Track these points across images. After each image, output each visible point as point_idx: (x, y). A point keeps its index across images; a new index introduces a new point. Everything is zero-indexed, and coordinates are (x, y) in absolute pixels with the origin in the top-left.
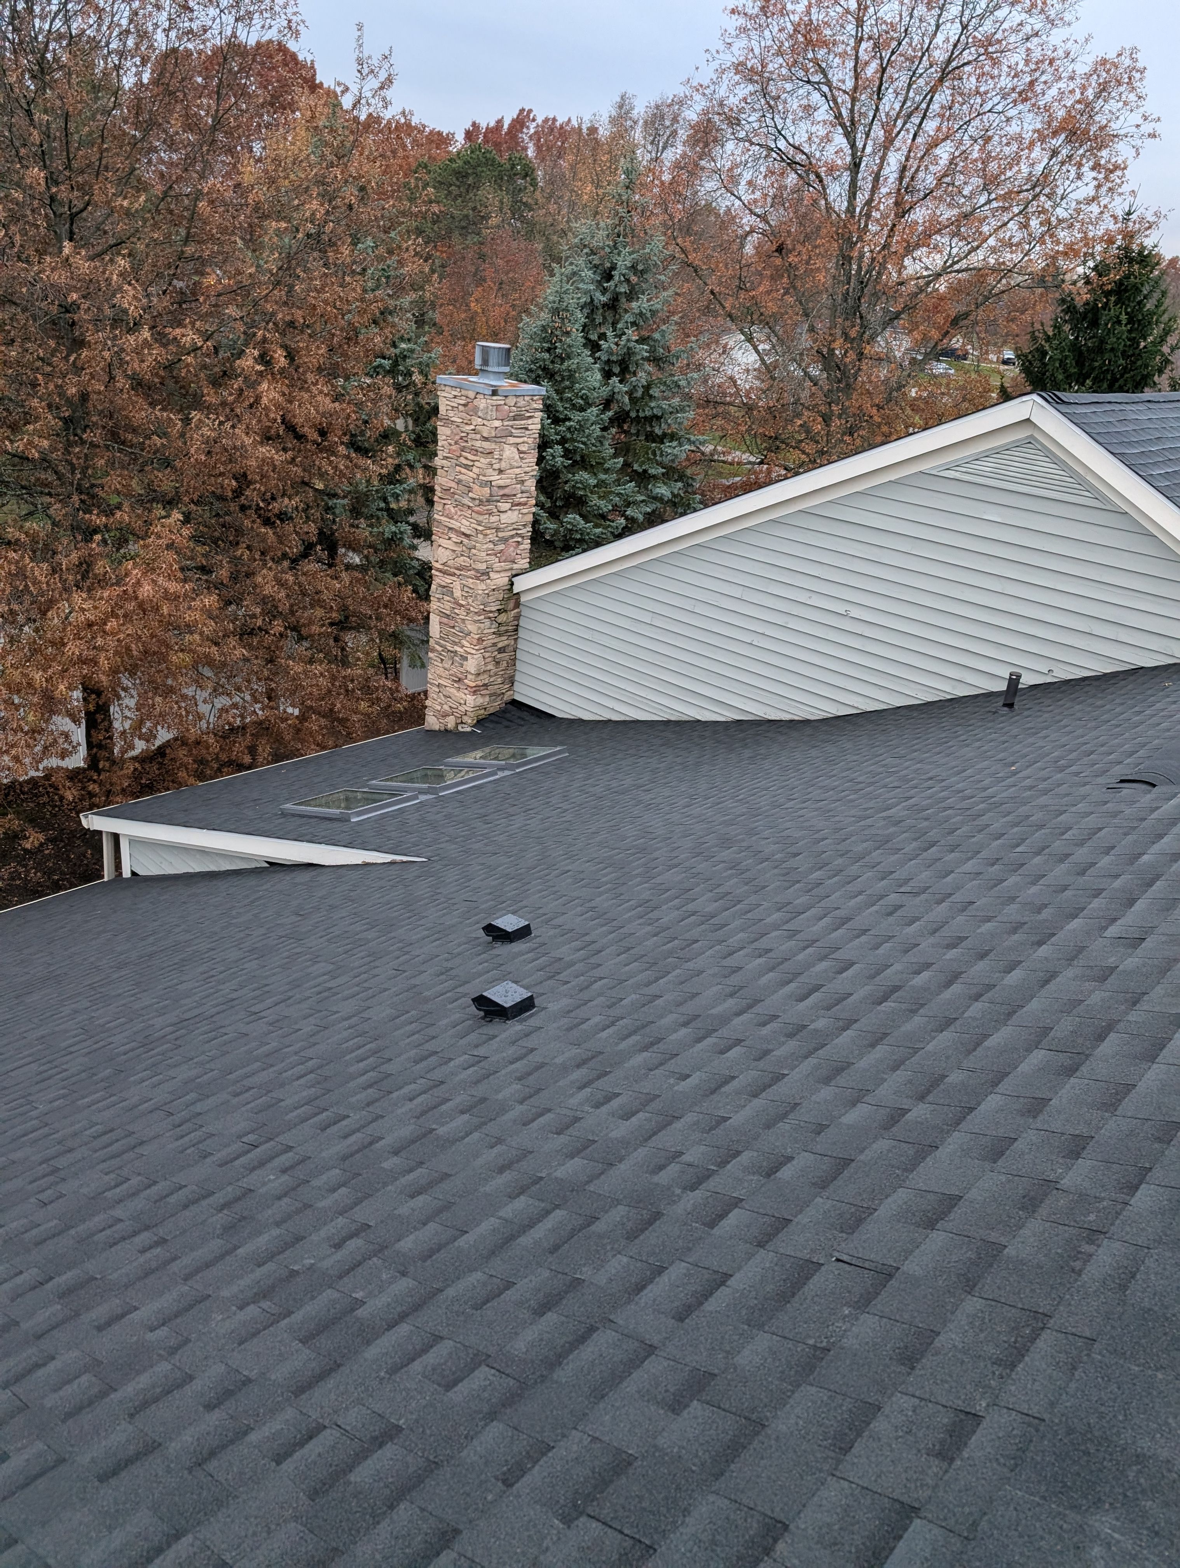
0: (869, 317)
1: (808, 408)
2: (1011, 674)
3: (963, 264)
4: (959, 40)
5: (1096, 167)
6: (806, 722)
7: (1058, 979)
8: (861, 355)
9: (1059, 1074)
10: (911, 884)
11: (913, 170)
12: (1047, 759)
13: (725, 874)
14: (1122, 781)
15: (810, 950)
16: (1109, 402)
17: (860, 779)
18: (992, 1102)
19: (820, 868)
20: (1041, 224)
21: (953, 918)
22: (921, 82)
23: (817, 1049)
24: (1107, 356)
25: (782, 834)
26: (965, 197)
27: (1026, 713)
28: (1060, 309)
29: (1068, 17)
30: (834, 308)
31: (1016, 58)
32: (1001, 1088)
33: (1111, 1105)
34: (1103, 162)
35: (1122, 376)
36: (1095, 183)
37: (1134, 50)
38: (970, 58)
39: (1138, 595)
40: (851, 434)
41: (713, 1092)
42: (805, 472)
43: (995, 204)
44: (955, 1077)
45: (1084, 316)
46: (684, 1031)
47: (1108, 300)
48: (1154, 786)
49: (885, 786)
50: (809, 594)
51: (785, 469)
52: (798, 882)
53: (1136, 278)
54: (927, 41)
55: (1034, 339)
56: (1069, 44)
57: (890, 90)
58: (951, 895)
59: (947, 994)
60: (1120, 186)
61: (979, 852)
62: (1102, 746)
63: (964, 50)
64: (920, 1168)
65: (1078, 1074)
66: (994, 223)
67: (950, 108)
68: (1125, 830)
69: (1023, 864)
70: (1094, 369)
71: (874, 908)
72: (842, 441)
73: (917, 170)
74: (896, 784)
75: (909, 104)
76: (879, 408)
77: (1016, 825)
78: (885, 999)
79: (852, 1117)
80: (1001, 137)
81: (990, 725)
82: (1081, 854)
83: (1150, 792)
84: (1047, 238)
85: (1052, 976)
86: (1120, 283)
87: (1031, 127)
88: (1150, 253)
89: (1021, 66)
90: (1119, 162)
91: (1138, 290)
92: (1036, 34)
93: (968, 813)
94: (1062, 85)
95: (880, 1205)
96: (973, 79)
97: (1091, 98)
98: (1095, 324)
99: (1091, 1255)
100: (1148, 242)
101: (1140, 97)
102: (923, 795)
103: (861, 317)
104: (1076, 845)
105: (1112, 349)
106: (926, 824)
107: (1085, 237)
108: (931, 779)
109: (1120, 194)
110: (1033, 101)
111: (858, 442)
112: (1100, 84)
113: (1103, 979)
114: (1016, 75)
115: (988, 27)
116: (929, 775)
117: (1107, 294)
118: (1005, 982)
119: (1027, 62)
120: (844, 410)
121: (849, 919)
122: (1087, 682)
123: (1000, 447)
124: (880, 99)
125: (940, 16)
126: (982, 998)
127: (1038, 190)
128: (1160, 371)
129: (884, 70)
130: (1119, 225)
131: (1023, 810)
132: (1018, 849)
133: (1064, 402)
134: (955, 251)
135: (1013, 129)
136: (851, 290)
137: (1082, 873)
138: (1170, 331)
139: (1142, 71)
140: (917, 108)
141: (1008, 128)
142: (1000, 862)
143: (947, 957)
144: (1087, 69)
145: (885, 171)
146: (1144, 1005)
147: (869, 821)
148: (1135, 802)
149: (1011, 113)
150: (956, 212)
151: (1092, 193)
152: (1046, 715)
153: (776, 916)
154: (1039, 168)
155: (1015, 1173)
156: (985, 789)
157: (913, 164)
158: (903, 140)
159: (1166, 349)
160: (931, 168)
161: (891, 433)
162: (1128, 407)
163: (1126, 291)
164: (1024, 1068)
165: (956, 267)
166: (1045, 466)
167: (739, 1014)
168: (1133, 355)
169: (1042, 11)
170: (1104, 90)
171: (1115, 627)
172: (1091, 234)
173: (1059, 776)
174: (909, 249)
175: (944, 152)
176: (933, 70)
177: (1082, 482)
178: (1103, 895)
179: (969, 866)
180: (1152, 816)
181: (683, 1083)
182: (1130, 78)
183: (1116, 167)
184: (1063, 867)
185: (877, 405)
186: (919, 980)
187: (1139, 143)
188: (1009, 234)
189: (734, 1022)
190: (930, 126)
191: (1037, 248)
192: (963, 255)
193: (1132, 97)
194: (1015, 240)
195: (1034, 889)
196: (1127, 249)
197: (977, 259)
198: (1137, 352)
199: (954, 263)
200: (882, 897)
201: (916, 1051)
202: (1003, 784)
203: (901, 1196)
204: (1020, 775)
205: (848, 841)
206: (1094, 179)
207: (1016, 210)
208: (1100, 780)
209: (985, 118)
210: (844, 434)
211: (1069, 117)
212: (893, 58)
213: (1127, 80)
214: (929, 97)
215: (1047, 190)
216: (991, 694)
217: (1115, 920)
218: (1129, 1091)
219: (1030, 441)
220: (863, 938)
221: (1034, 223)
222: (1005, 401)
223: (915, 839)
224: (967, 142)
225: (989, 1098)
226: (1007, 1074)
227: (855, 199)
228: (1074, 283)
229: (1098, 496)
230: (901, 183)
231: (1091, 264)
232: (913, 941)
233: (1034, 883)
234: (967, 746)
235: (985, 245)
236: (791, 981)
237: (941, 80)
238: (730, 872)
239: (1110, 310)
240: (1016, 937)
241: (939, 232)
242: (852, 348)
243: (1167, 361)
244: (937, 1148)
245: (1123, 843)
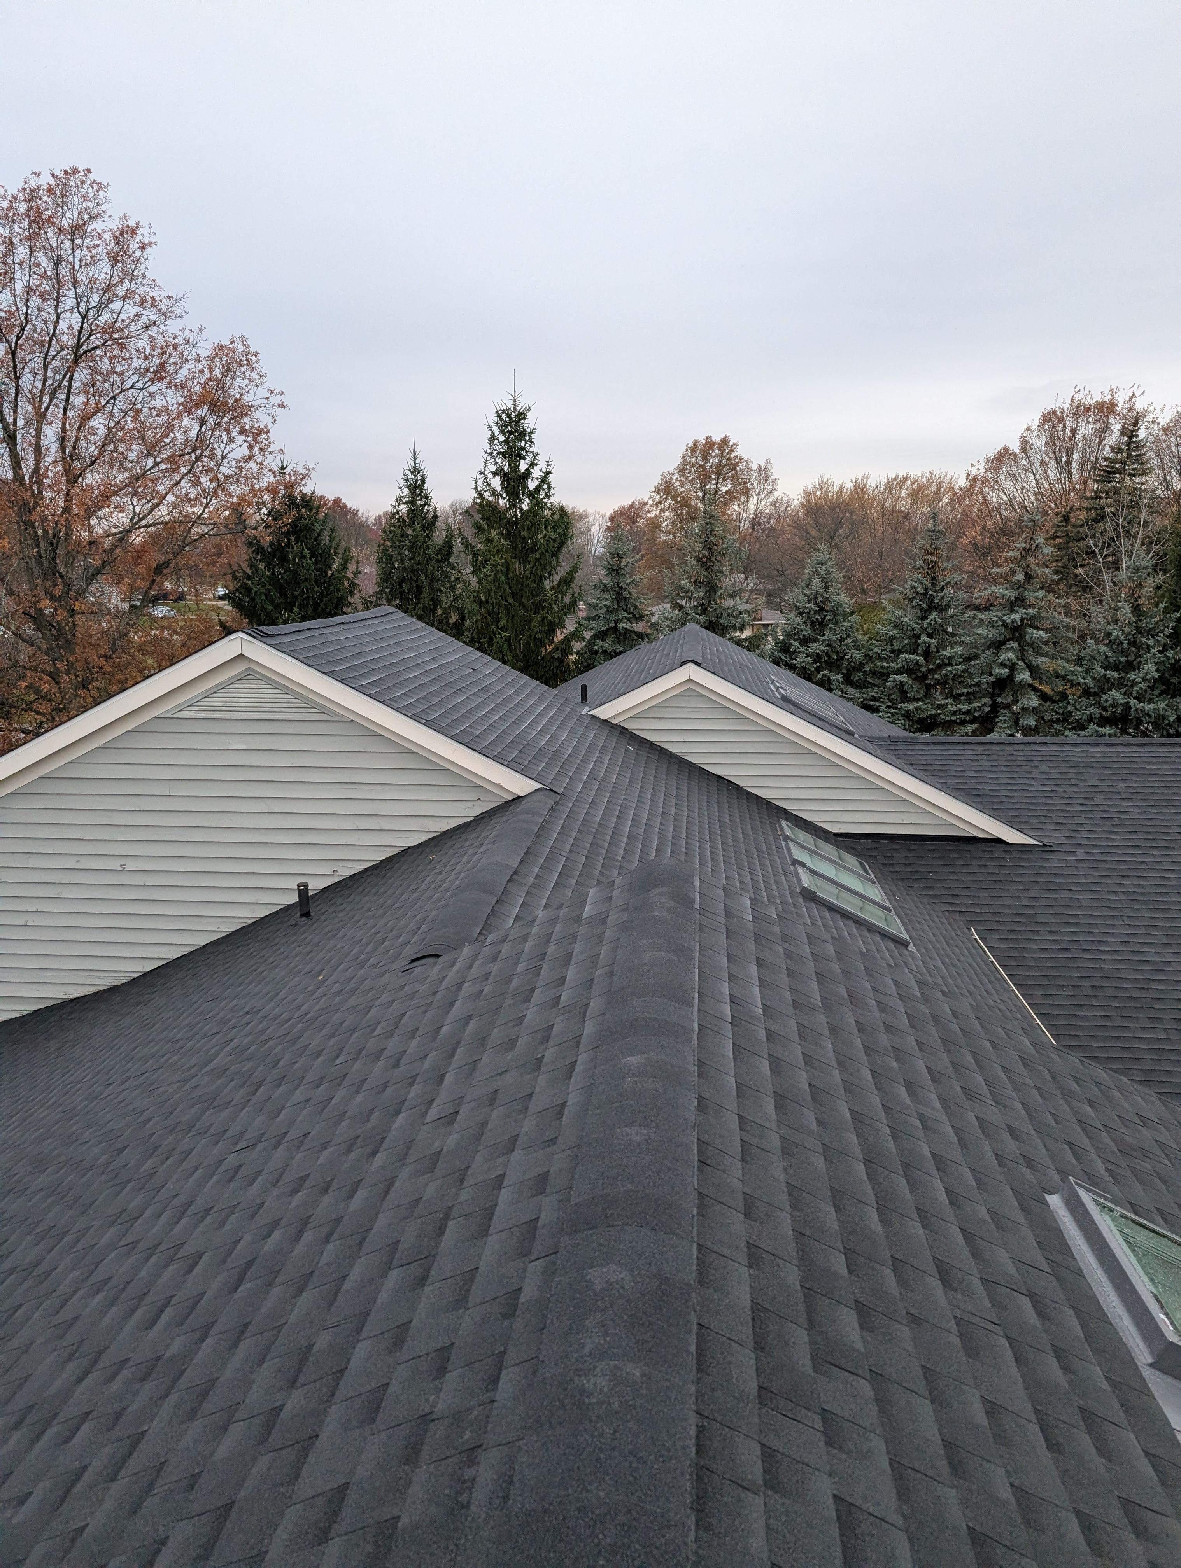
0: (69, 575)
1: (30, 669)
2: (299, 886)
3: (150, 520)
4: (82, 327)
5: (243, 431)
6: (114, 990)
7: (396, 1185)
8: (72, 612)
9: (414, 1289)
10: (247, 1136)
11: (73, 439)
12: (349, 958)
13: (45, 1205)
14: (413, 961)
15: (153, 1260)
16: (308, 629)
17: (179, 1036)
18: (362, 1350)
19: (151, 1156)
20: (211, 480)
21: (292, 1158)
22: (56, 363)
23: (176, 1381)
24: (303, 585)
25: (104, 1130)
26: (132, 462)
27: (323, 918)
28: (250, 551)
29: (178, 311)
30: (29, 570)
31: (142, 343)
32: (365, 1333)
33: (461, 1301)
34: (247, 427)
35: (321, 601)
36: (246, 445)
37: (243, 340)
38: (98, 343)
39: (387, 787)
40: (84, 687)
41: (62, 1500)
42: (45, 732)
43: (163, 467)
44: (322, 1341)
45: (273, 554)
46: (17, 1435)
47: (289, 540)
48: (438, 956)
49: (204, 1036)
50: (76, 858)
51: (23, 732)
52: (129, 1181)
53: (305, 519)
54: (51, 328)
55: (235, 578)
56: (187, 333)
57: (27, 370)
58: (286, 1133)
59: (300, 1248)
60: (269, 446)
61: (303, 1077)
62: (392, 931)
63: (90, 336)
64: (304, 1473)
65: (430, 1280)
66: (168, 483)
67: (93, 386)
68: (423, 1009)
69: (345, 1076)
70: (296, 597)
71: (215, 1178)
72: (76, 696)
73: (77, 439)
74: (214, 1031)
75: (49, 382)
76: (107, 658)
77: (332, 1036)
78: (240, 1281)
79: (226, 1447)
80: (150, 409)
81: (293, 939)
82: (392, 1045)
83: (435, 964)
84: (219, 492)
85: (390, 1183)
86: (294, 525)
87: (174, 401)
88: (310, 498)
89: (148, 351)
90: (262, 427)
91: (310, 530)
92: (154, 324)
93: (288, 1038)
94: (190, 365)
95: (270, 1544)
96: (106, 360)
97: (220, 376)
98: (284, 559)
99: (474, 1479)
100: (307, 490)
101: (261, 376)
102: (243, 1033)
103: (61, 576)
104: (387, 1038)
105: (306, 580)
106: (250, 1064)
107: (253, 490)
108: (247, 1013)
109: (271, 453)
110: (168, 379)
111: (95, 694)
112: (223, 365)
113: (432, 1168)
114: (146, 358)
115: (105, 317)
116: (245, 1010)
117: (287, 534)
118: (351, 1209)
119: (153, 348)
120: (70, 666)
121: (190, 1203)
122: (369, 873)
123: (224, 682)
124: (18, 378)
125: (57, 306)
126: (333, 1237)
127: (199, 452)
128: (352, 593)
129: (14, 353)
130: (278, 478)
131: (336, 1018)
132: (339, 1061)
133: (268, 635)
134: (138, 509)
135: (159, 402)
136: (43, 552)
137: (396, 1065)
138: (348, 560)
139: (256, 355)
140: (59, 386)
141: (153, 402)
142: (325, 1080)
143: (293, 1205)
144: (208, 353)
145: (44, 442)
146: (470, 1181)
147: (194, 1082)
148: (426, 978)
149: (153, 389)
150: (127, 475)
151: (247, 453)
152: (340, 915)
153: (111, 1233)
154: (193, 434)
155: (393, 1424)
156: (299, 1008)
157: (72, 435)
158: (55, 413)
159: (350, 575)
160: (91, 438)
161: (127, 679)
162: (326, 631)
163: (301, 530)
164: (384, 1296)
165: (144, 523)
166: (268, 692)
167: (80, 1380)
168: (325, 582)
169: (153, 306)
170: (228, 370)
171: (378, 819)
172: (257, 487)
173: (362, 972)
174: (90, 512)
175: (99, 423)
176: (65, 352)
177: (305, 700)
178: (418, 1081)
179: (298, 1096)
180: (442, 988)
181: (23, 1509)
182: (248, 360)
183: (260, 431)
184: (381, 1064)
185: (105, 656)
186: (270, 1244)
187: (272, 411)
188: (184, 491)
189: (77, 1394)
190: (78, 401)
191: (214, 501)
192: (146, 512)
193: (254, 375)
194: (192, 496)
195: (359, 1098)
196: (291, 498)
197: (163, 513)
198: (327, 580)
199: (140, 520)
200: (220, 1162)
201: (279, 1329)
202: (314, 996)
203: (292, 1515)
204: (329, 982)
205: (175, 1113)
206: (245, 441)
207: (184, 470)
208: (395, 966)
209: (129, 393)
210: (77, 688)
211: (206, 392)
212: (20, 342)
213: (245, 362)
214: (68, 376)
215: (207, 453)
216: (288, 908)
217: (431, 1102)
218: (474, 1277)
219: (249, 674)
220: (208, 1220)
221: (204, 480)
222: (227, 635)
223: (242, 1086)
224: (118, 416)
225: (357, 1350)
226: (368, 1313)
227: (20, 468)
228: (255, 528)
229: (324, 710)
230: (64, 452)
231: (264, 511)
232: (258, 1201)
233: (358, 1092)
234: (276, 967)
235: (165, 502)
236: (137, 1307)
237: (76, 361)
238: (49, 1201)
239: (293, 548)
240: (352, 1156)
241: (116, 493)
242: (61, 606)
243: (354, 584)
244: (317, 1436)
245: (424, 1021)
